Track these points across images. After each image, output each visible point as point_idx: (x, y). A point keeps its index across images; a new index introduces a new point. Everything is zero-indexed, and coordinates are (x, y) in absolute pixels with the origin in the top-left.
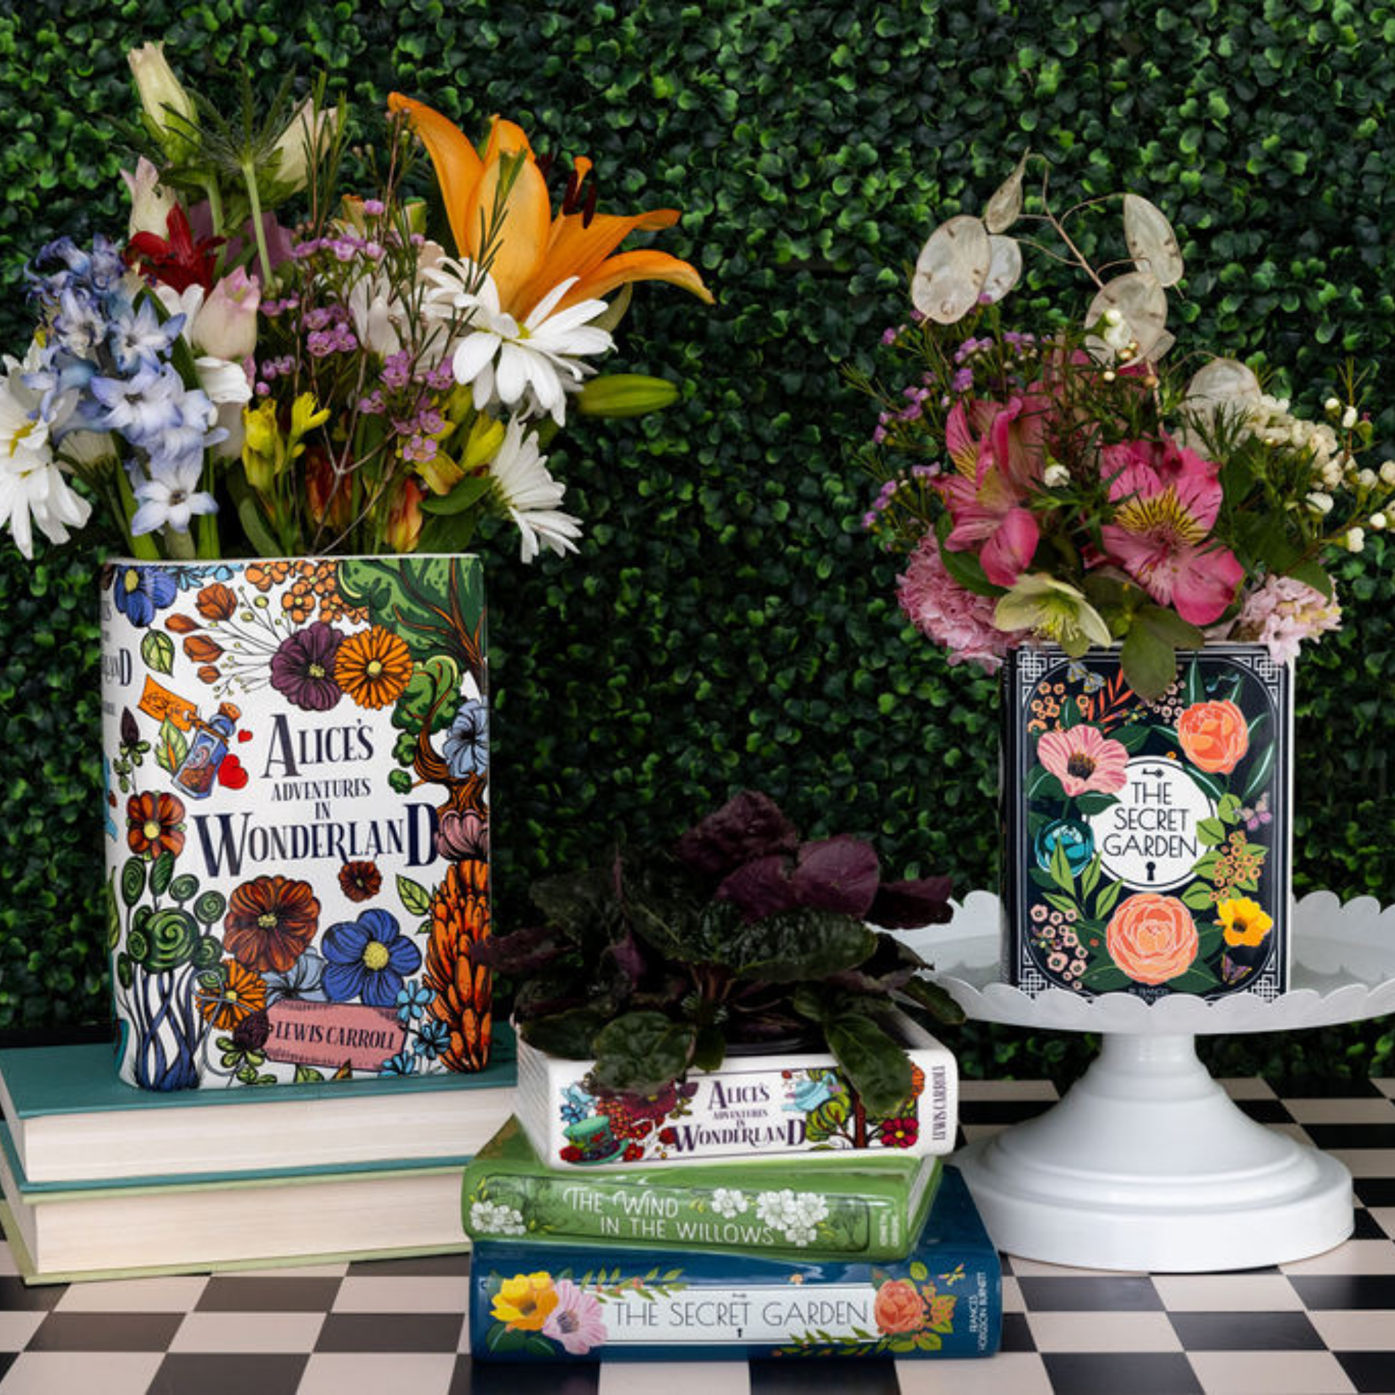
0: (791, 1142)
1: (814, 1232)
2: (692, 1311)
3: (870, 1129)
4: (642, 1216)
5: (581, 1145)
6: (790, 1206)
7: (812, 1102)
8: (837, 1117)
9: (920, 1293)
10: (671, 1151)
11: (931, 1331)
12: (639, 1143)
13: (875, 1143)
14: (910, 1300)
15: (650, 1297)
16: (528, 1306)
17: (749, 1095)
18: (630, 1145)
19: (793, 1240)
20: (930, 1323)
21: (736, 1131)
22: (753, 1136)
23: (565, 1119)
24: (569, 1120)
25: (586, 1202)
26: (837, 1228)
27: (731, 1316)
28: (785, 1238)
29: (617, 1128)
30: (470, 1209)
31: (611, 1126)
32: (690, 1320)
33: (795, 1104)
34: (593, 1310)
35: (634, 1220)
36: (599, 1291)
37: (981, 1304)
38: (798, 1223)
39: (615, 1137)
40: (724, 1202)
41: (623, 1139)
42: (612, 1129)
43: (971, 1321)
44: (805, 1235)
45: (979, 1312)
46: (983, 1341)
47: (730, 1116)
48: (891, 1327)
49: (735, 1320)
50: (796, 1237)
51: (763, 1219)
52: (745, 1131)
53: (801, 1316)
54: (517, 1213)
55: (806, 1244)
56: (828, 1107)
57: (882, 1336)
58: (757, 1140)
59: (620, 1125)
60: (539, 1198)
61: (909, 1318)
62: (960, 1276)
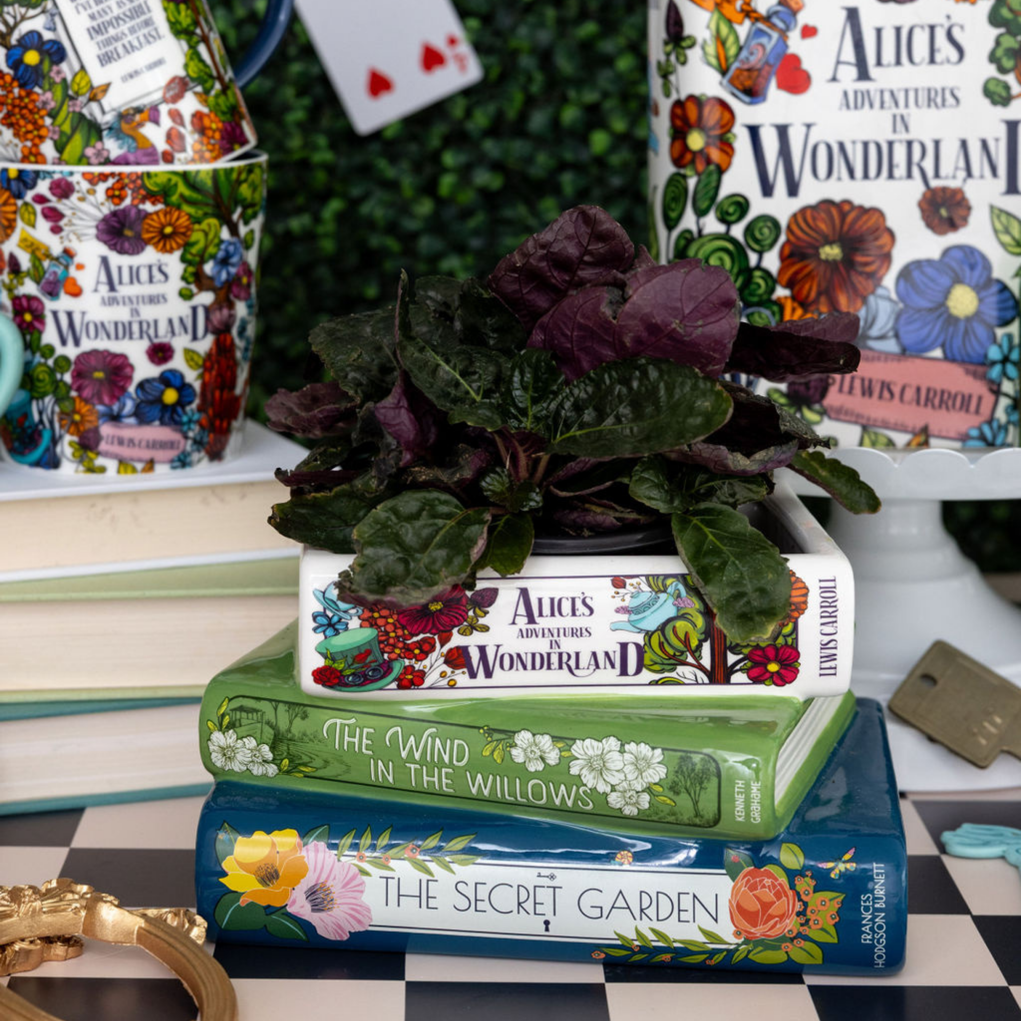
0: (624, 672)
1: (646, 798)
2: (483, 893)
3: (732, 658)
4: (423, 762)
5: (340, 666)
6: (615, 760)
7: (652, 621)
8: (686, 641)
9: (792, 887)
10: (462, 678)
11: (807, 938)
12: (418, 666)
13: (739, 677)
14: (778, 896)
15: (429, 872)
16: (269, 876)
17: (566, 607)
18: (405, 667)
19: (618, 806)
20: (805, 928)
21: (549, 655)
22: (572, 663)
23: (318, 630)
24: (324, 632)
25: (351, 739)
26: (677, 793)
27: (535, 903)
28: (607, 802)
29: (388, 644)
30: (209, 740)
31: (380, 642)
32: (480, 906)
33: (629, 621)
34: (353, 884)
35: (412, 766)
36: (361, 859)
37: (877, 906)
38: (625, 784)
39: (386, 656)
40: (529, 750)
41: (396, 659)
42: (382, 646)
43: (863, 929)
44: (634, 800)
45: (874, 917)
46: (880, 957)
47: (540, 635)
48: (753, 930)
49: (539, 909)
50: (623, 802)
51: (579, 776)
52: (560, 655)
53: (629, 908)
54: (266, 748)
55: (635, 812)
56: (674, 628)
57: (740, 941)
58: (577, 667)
59: (391, 641)
60: (294, 730)
61: (777, 919)
62: (848, 866)
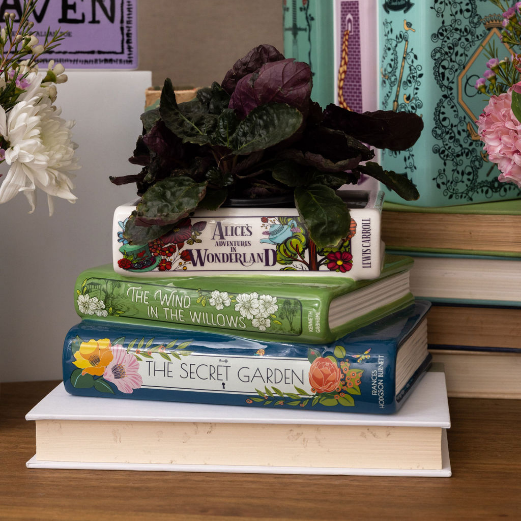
0: (267, 264)
1: (269, 321)
2: (194, 369)
3: (319, 258)
4: (170, 307)
5: (131, 259)
6: (255, 304)
7: (280, 239)
8: (297, 249)
9: (339, 367)
10: (189, 266)
11: (346, 392)
12: (168, 259)
13: (323, 267)
14: (332, 371)
15: (169, 359)
16: (95, 360)
17: (239, 231)
18: (162, 260)
19: (257, 326)
20: (345, 387)
21: (231, 254)
22: (242, 259)
23: (121, 241)
24: (123, 242)
25: (139, 297)
26: (282, 319)
27: (218, 374)
28: (252, 324)
29: (153, 248)
30: (78, 299)
31: (150, 247)
32: (193, 376)
33: (269, 238)
34: (134, 365)
35: (166, 309)
36: (138, 352)
37: (379, 376)
38: (259, 315)
39: (152, 254)
40: (217, 299)
41: (157, 256)
42: (151, 249)
43: (373, 388)
44: (264, 322)
45: (378, 382)
46: (381, 402)
47: (226, 245)
48: (320, 388)
49: (220, 377)
50: (259, 324)
51: (239, 311)
52: (236, 255)
53: (261, 377)
54: (102, 302)
55: (265, 329)
56: (291, 242)
57: (314, 394)
58: (245, 261)
59: (155, 247)
60: (114, 293)
61: (331, 382)
62: (366, 357)
